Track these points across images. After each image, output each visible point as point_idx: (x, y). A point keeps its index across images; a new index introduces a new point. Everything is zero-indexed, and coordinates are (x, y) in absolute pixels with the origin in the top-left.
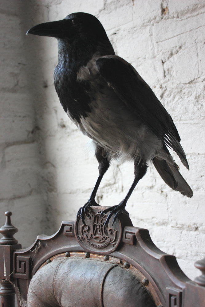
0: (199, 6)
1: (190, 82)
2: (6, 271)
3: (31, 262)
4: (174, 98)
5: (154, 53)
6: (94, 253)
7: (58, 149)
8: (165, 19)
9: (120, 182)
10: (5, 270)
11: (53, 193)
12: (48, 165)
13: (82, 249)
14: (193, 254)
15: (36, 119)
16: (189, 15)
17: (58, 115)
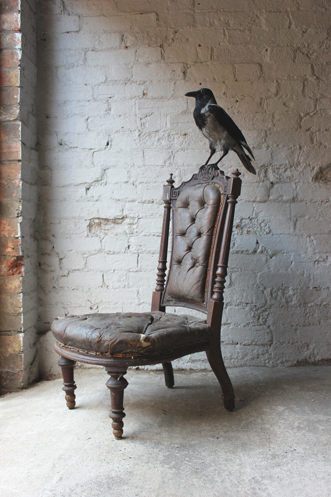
0: (164, 97)
1: (156, 131)
4: (146, 137)
5: (136, 113)
7: (55, 158)
8: (144, 98)
9: (105, 180)
11: (47, 187)
12: (46, 168)
14: (150, 214)
15: (38, 137)
16: (158, 100)
17: (59, 137)
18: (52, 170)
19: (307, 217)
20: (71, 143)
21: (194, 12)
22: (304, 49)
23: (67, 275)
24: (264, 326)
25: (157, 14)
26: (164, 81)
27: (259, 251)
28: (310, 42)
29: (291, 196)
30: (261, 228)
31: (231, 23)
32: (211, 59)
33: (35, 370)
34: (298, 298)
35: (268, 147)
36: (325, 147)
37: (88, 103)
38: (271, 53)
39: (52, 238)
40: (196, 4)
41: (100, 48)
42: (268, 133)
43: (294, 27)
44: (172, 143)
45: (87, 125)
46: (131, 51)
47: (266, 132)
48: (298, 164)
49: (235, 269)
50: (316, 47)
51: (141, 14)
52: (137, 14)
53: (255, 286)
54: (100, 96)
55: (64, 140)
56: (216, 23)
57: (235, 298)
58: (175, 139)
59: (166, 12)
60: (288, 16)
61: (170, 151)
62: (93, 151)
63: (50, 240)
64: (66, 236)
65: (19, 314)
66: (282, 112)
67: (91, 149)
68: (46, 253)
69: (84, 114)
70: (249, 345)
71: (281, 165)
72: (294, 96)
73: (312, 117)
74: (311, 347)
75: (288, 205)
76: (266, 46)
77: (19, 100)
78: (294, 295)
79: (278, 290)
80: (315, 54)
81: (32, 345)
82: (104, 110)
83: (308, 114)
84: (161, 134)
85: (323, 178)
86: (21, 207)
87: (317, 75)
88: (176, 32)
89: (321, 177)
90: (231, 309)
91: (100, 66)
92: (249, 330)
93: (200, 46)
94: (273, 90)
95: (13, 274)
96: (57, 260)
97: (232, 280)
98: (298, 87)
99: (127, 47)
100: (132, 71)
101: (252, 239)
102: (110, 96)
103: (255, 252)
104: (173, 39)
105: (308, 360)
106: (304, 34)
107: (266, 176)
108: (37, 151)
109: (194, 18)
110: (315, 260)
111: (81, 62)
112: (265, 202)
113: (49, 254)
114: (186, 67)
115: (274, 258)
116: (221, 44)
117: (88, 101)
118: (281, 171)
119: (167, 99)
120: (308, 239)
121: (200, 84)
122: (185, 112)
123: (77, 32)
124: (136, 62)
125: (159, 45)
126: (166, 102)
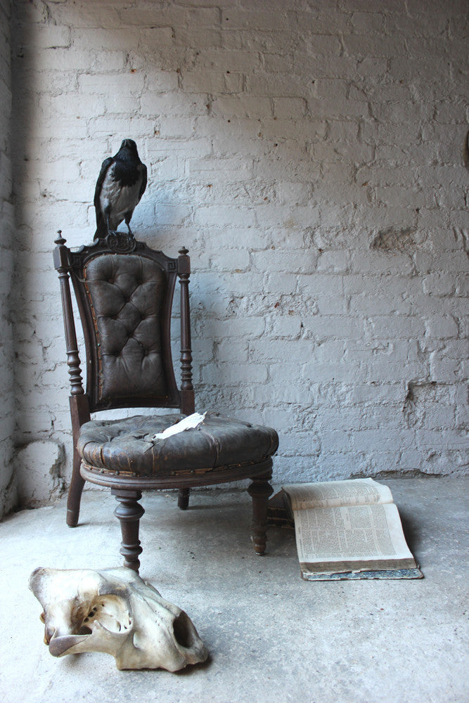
0: (182, 137)
1: (171, 181)
4: (158, 188)
5: (144, 157)
7: (37, 214)
8: (156, 138)
11: (25, 251)
12: (24, 227)
15: (13, 186)
16: (174, 140)
17: (41, 186)
18: (32, 229)
19: (364, 294)
20: (58, 194)
21: (221, 29)
22: (359, 83)
23: (53, 369)
24: (311, 433)
25: (173, 30)
26: (181, 116)
27: (304, 336)
28: (366, 74)
29: (344, 268)
30: (307, 307)
31: (269, 45)
32: (243, 90)
33: (12, 495)
34: (353, 396)
35: (315, 204)
36: (386, 206)
37: (81, 142)
38: (319, 86)
39: (33, 321)
40: (224, 19)
41: (98, 70)
42: (315, 186)
43: (347, 55)
44: (192, 196)
45: (80, 170)
46: (138, 77)
47: (313, 184)
48: (352, 227)
49: (273, 360)
50: (374, 82)
51: (152, 28)
52: (146, 28)
53: (299, 381)
54: (97, 133)
55: (48, 190)
56: (249, 44)
57: (273, 397)
58: (196, 191)
59: (185, 26)
60: (340, 41)
61: (190, 206)
62: (87, 204)
63: (30, 323)
64: (52, 317)
66: (333, 160)
67: (84, 203)
68: (25, 340)
69: (75, 156)
70: (291, 456)
71: (331, 228)
72: (348, 142)
73: (369, 168)
74: (368, 456)
75: (340, 277)
76: (312, 77)
78: (347, 392)
79: (328, 385)
80: (373, 90)
81: (7, 463)
82: (103, 152)
83: (365, 164)
84: (177, 185)
85: (383, 245)
87: (375, 116)
88: (198, 54)
89: (381, 244)
90: (269, 411)
91: (98, 94)
92: (292, 437)
93: (228, 72)
94: (322, 132)
96: (40, 349)
97: (271, 374)
98: (353, 130)
99: (133, 71)
100: (139, 102)
101: (296, 321)
102: (110, 133)
103: (299, 337)
104: (193, 63)
105: (364, 472)
106: (359, 64)
107: (312, 241)
108: (12, 204)
109: (221, 37)
110: (373, 348)
111: (73, 88)
112: (311, 274)
113: (30, 342)
114: (211, 99)
115: (322, 345)
116: (256, 71)
117: (81, 139)
118: (331, 235)
119: (185, 140)
120: (365, 321)
121: (229, 121)
122: (209, 157)
123: (67, 47)
124: (144, 90)
125: (176, 69)
126: (185, 143)
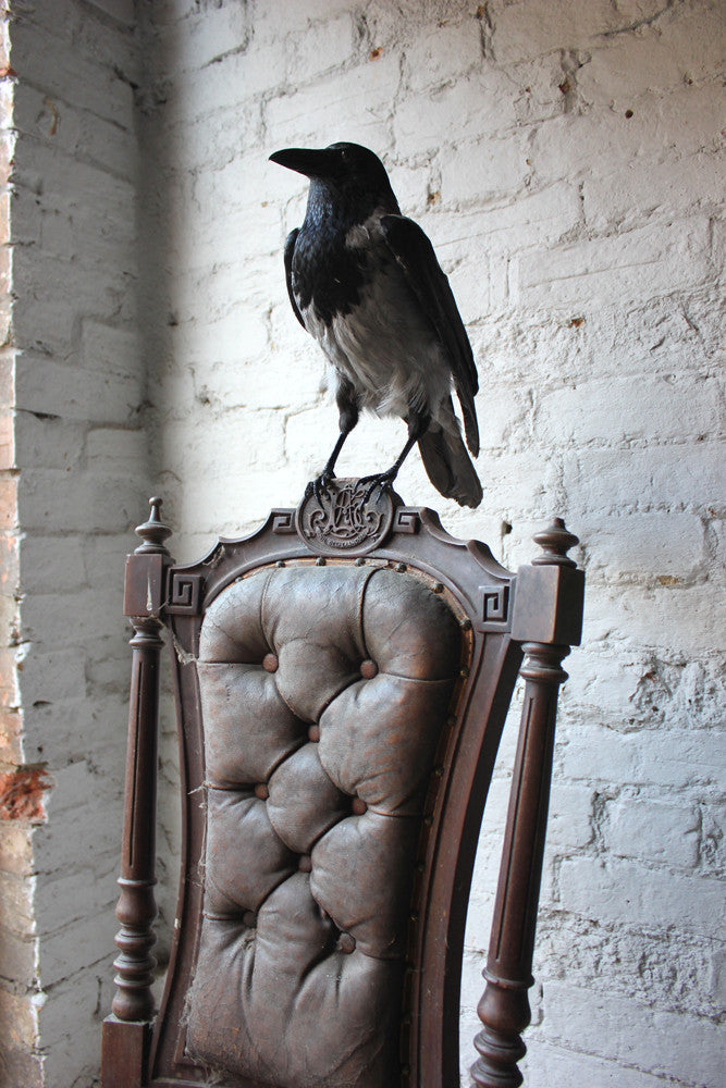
0: (497, 195)
2: (153, 601)
3: (203, 586)
6: (333, 558)
7: (190, 446)
8: (434, 212)
10: (149, 599)
12: (165, 476)
13: (313, 553)
16: (477, 209)
17: (197, 378)
18: (181, 481)
20: (227, 394)
26: (494, 137)
41: (300, 80)
44: (529, 360)
45: (269, 331)
46: (389, 63)
55: (210, 388)
58: (540, 343)
61: (524, 390)
62: (282, 413)
65: (29, 938)
67: (278, 408)
69: (261, 297)
77: (10, 284)
86: (18, 615)
91: (302, 137)
95: (13, 816)
99: (375, 54)
100: (393, 129)
111: (254, 139)
114: (572, 65)
117: (272, 254)
119: (507, 202)
121: (629, 114)
122: (575, 236)
123: (241, 50)
124: (402, 94)
125: (474, 11)
126: (506, 212)
